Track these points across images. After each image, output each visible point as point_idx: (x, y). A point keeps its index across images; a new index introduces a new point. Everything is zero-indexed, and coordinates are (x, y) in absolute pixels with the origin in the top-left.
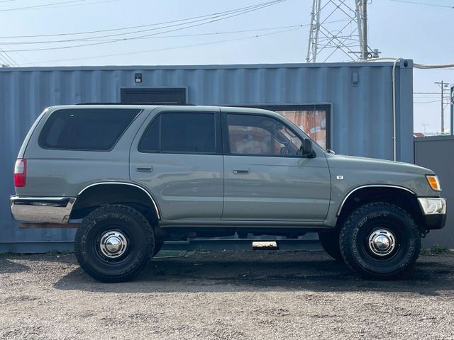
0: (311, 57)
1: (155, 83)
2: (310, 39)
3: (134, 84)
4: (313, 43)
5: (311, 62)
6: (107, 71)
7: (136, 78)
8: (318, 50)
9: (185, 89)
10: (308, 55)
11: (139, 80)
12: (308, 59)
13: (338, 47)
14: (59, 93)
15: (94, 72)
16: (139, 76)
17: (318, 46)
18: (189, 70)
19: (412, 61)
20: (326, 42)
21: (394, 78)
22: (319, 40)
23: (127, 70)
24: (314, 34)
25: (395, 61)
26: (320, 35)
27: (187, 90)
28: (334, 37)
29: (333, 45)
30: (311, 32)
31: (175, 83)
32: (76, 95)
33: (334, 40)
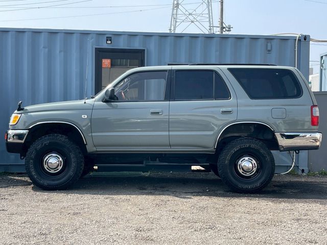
0: (172, 28)
1: (122, 44)
2: (173, 14)
3: (105, 45)
4: (174, 17)
5: (173, 32)
6: (85, 34)
7: (107, 40)
8: (178, 24)
9: (144, 50)
10: (171, 27)
11: (110, 42)
12: (170, 30)
13: (192, 22)
14: (47, 50)
15: (75, 34)
16: (109, 39)
17: (178, 20)
18: (148, 36)
19: (309, 36)
20: (184, 18)
21: (296, 48)
22: (178, 16)
23: (100, 34)
24: (175, 11)
25: (298, 36)
26: (179, 12)
27: (146, 51)
28: (190, 14)
29: (189, 20)
30: (173, 9)
31: (136, 45)
32: (60, 52)
33: (190, 17)
